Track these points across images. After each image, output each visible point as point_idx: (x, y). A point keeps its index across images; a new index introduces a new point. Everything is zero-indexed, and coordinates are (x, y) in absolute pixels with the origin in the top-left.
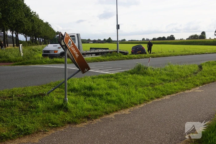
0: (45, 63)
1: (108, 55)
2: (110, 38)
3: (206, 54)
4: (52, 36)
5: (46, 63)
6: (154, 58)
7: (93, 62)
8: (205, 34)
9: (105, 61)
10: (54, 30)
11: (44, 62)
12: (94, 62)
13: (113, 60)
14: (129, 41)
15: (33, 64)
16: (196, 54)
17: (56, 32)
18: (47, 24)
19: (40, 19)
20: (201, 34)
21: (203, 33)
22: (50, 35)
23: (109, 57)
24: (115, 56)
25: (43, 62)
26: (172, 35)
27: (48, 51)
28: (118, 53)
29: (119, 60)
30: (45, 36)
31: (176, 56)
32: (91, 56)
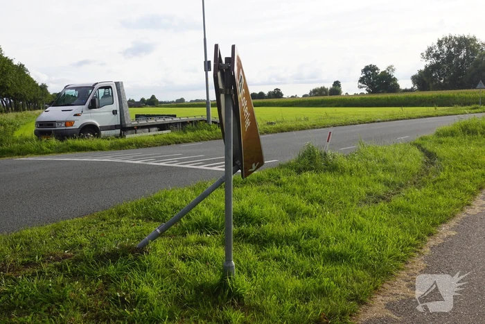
0: (49, 150)
1: (189, 129)
2: (153, 97)
3: (379, 122)
4: (33, 93)
5: (51, 151)
6: (284, 133)
7: (160, 145)
8: (339, 86)
9: (185, 142)
10: (35, 82)
11: (44, 148)
12: (162, 145)
13: (202, 140)
14: (191, 101)
15: (19, 154)
16: (360, 122)
17: (40, 84)
18: (21, 69)
19: (5, 56)
20: (332, 86)
21: (337, 84)
22: (27, 92)
23: (193, 133)
24: (205, 131)
25: (42, 150)
26: (277, 89)
27: (51, 124)
28: (210, 125)
29: (215, 139)
30: (16, 94)
31: (324, 127)
32: (149, 131)
